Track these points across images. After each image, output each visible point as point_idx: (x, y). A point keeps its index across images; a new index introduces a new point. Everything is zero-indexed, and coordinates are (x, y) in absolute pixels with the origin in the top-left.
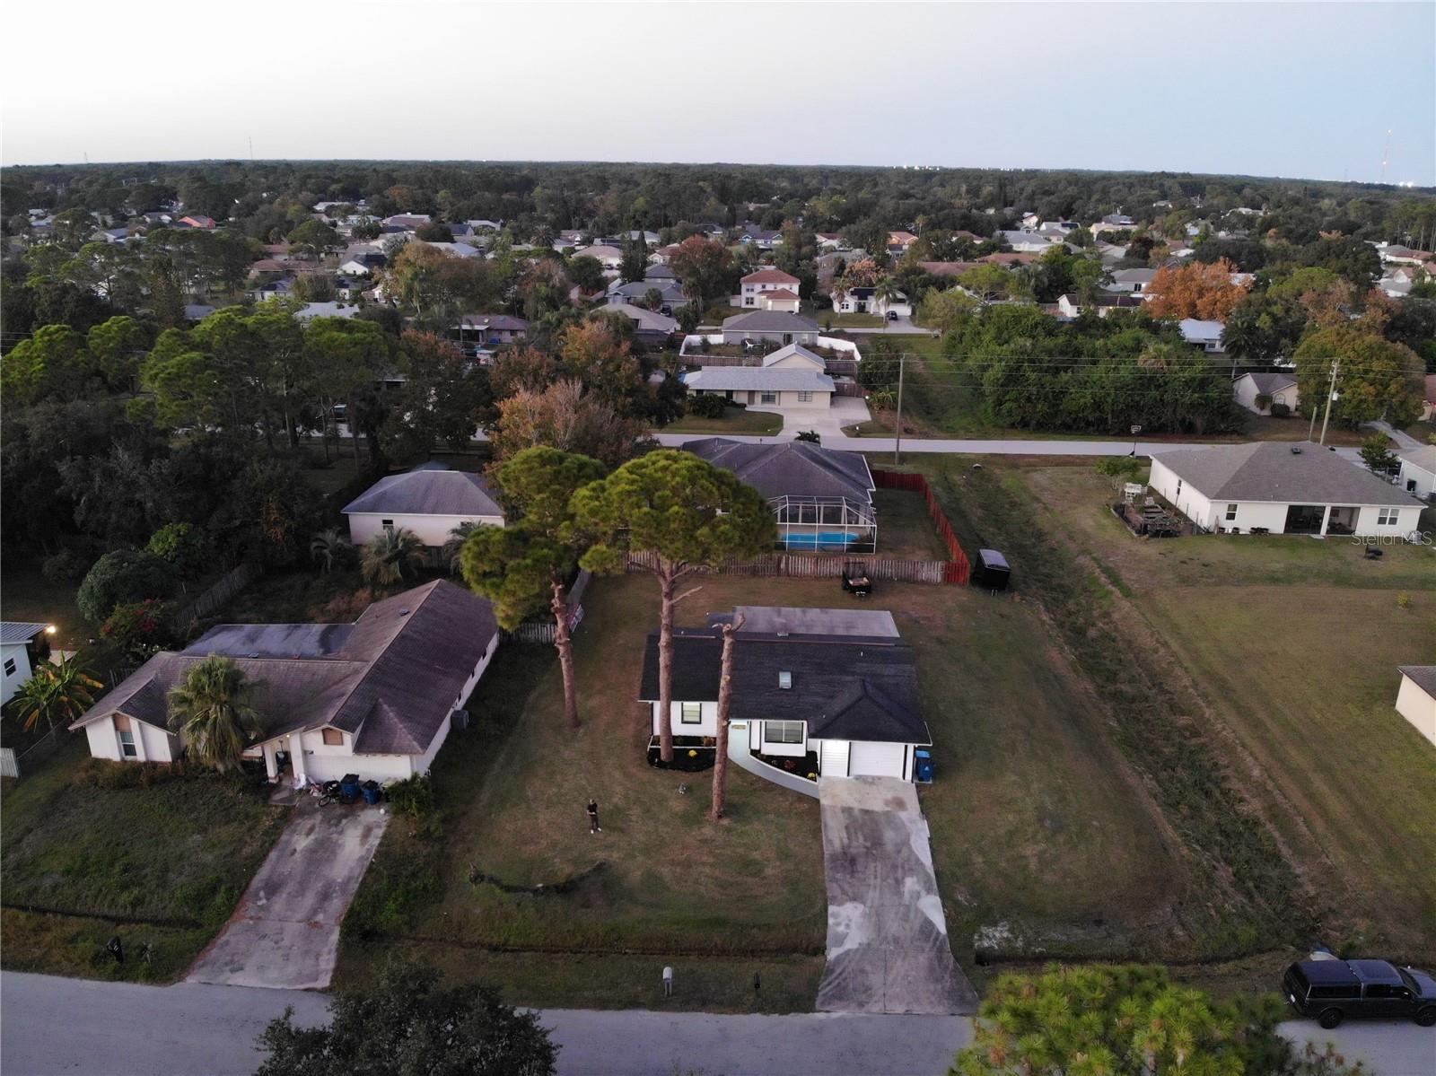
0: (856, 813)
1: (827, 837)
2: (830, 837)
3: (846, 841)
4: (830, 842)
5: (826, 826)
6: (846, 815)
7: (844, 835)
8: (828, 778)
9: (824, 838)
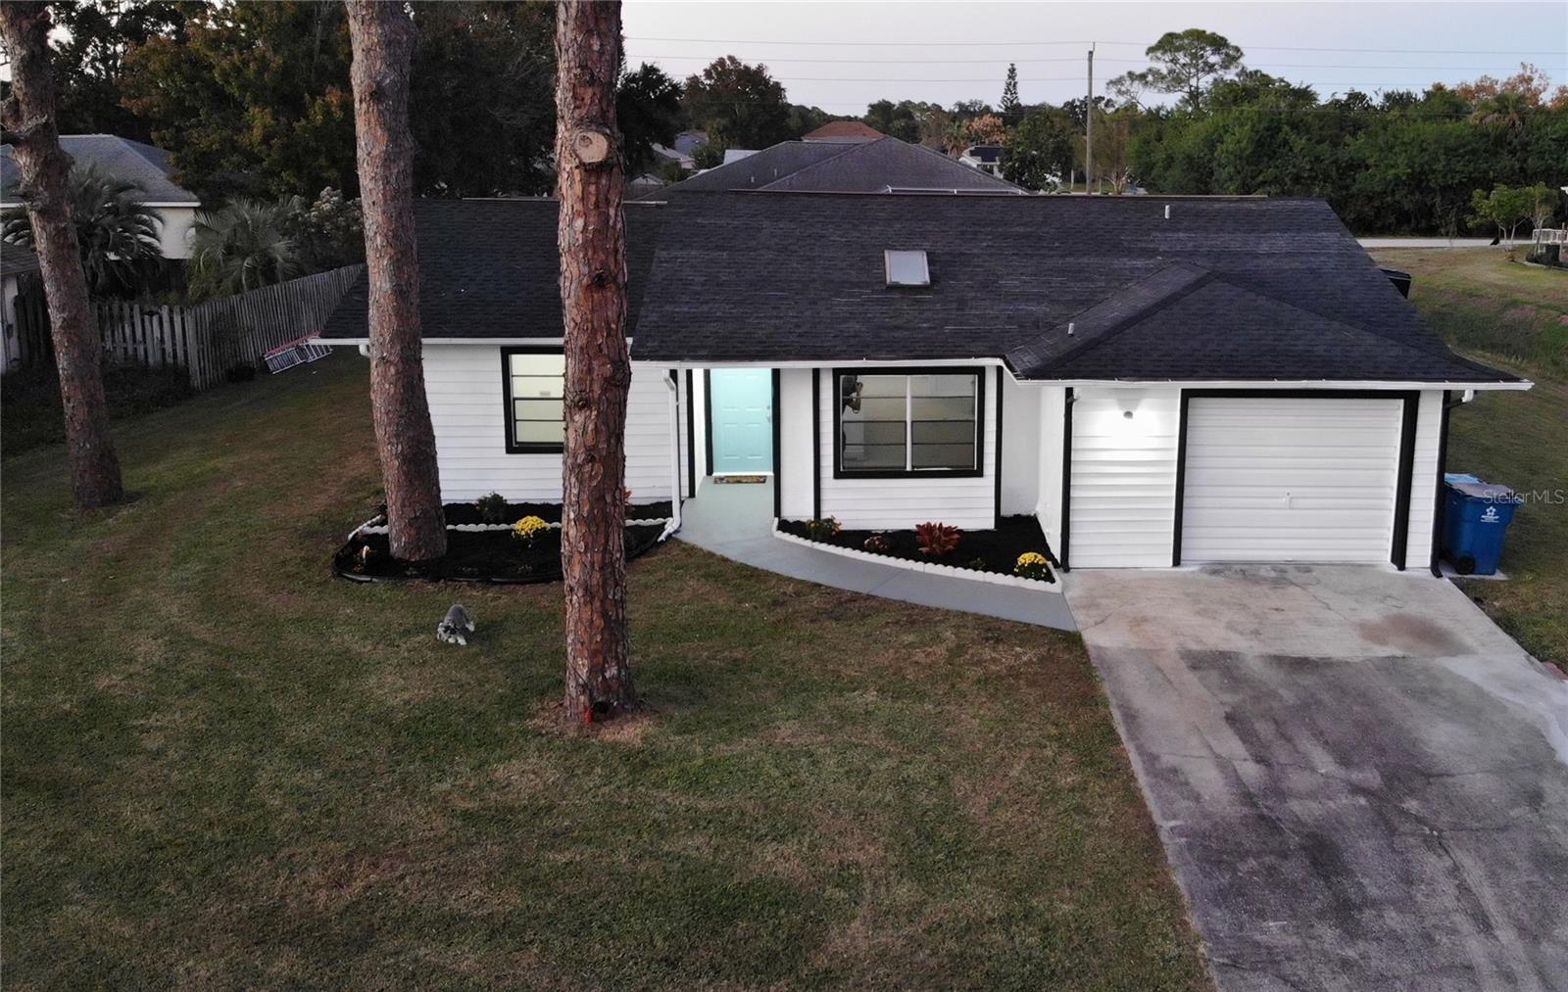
0: (1256, 668)
1: (1150, 759)
2: (1167, 760)
3: (1250, 771)
4: (1171, 777)
5: (1130, 717)
6: (1214, 676)
7: (1232, 746)
8: (1097, 573)
9: (1137, 765)
